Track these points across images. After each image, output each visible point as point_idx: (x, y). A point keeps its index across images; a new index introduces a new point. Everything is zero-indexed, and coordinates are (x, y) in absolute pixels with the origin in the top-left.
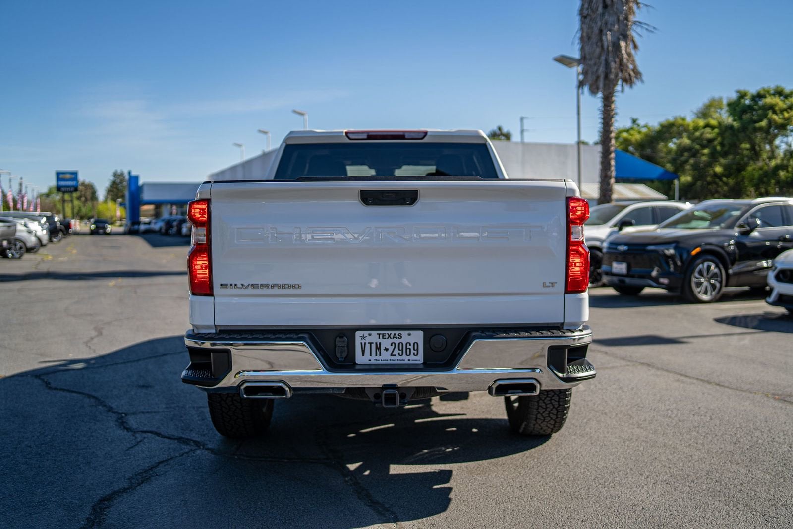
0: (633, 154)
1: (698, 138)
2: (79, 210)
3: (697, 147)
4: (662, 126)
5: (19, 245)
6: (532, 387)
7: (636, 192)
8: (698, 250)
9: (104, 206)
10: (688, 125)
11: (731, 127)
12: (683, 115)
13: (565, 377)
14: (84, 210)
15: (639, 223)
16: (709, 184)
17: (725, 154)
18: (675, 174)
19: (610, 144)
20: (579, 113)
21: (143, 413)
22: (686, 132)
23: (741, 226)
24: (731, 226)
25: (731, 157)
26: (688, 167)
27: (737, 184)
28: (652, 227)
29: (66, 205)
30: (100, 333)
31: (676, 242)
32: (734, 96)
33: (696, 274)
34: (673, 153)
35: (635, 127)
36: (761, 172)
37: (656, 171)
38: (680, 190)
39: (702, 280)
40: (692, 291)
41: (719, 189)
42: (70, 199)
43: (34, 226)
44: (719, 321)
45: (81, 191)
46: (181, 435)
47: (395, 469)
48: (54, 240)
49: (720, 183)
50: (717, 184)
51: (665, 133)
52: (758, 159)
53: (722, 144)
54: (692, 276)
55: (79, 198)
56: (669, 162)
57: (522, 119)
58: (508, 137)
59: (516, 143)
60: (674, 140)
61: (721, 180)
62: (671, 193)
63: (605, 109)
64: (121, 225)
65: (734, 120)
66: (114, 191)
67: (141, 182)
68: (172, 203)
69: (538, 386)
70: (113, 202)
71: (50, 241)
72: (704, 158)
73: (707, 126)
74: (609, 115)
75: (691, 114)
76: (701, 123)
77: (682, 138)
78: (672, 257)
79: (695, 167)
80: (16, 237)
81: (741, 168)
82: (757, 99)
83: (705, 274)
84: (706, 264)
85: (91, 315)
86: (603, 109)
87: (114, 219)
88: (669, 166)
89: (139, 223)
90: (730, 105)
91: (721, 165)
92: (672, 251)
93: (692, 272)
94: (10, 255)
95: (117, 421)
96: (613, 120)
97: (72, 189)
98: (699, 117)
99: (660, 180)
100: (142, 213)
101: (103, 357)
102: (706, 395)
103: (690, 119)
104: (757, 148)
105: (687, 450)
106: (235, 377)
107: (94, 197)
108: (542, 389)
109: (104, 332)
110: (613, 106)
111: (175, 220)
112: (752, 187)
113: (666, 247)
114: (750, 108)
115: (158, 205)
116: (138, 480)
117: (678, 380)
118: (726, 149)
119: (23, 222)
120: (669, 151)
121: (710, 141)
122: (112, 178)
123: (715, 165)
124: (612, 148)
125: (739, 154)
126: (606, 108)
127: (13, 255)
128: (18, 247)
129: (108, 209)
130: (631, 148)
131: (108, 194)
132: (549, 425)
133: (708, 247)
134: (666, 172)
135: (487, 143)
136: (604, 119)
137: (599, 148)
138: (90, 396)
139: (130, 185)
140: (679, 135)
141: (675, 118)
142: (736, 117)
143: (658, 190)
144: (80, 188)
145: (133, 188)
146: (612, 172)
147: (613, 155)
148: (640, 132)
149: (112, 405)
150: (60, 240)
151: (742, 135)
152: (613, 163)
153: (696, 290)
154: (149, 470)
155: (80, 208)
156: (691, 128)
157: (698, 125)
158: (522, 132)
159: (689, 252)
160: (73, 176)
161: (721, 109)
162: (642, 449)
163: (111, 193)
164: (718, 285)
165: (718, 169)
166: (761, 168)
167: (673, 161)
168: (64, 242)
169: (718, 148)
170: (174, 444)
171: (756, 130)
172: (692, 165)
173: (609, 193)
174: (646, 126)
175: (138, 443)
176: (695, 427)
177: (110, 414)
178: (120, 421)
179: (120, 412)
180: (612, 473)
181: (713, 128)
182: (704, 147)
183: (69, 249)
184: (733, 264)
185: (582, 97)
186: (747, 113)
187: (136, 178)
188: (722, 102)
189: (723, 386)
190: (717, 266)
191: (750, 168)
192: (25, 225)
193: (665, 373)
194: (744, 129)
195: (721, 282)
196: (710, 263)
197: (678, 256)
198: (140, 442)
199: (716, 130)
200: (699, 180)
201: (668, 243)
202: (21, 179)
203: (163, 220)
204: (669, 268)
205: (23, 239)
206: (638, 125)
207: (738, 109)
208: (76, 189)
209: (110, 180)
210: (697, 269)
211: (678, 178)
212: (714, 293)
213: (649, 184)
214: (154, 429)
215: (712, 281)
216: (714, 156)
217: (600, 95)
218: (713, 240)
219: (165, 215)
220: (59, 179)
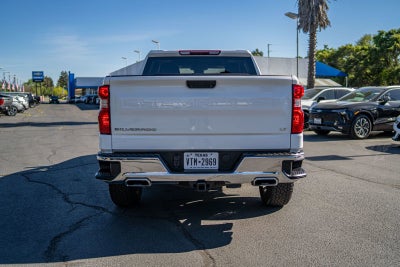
0: (325, 63)
1: (358, 55)
2: (44, 91)
3: (358, 60)
4: (340, 49)
5: (14, 108)
6: (274, 182)
7: (326, 83)
8: (358, 112)
9: (57, 89)
10: (353, 49)
11: (375, 50)
12: (350, 44)
13: (291, 176)
14: (47, 91)
16: (363, 79)
17: (372, 64)
18: (346, 74)
19: (313, 58)
20: (297, 42)
21: (76, 194)
22: (352, 52)
23: (380, 100)
24: (375, 100)
25: (375, 65)
26: (353, 70)
27: (378, 79)
28: (334, 100)
29: (38, 88)
30: (55, 153)
31: (346, 108)
32: (377, 34)
33: (357, 125)
34: (345, 63)
35: (326, 49)
36: (390, 73)
37: (336, 72)
38: (349, 82)
39: (360, 127)
40: (354, 133)
41: (369, 81)
42: (39, 86)
43: (21, 99)
44: (368, 148)
45: (45, 82)
46: (96, 205)
47: (204, 223)
48: (32, 106)
49: (369, 78)
50: (367, 79)
51: (342, 53)
52: (388, 66)
53: (370, 58)
54: (355, 126)
55: (44, 85)
56: (343, 67)
58: (261, 54)
59: (266, 58)
60: (346, 56)
62: (344, 83)
63: (311, 40)
64: (65, 99)
65: (377, 46)
66: (62, 81)
67: (75, 77)
68: (91, 88)
69: (277, 181)
70: (61, 87)
71: (30, 107)
72: (361, 66)
73: (363, 49)
74: (313, 43)
75: (355, 43)
76: (360, 47)
78: (344, 116)
79: (356, 70)
80: (12, 105)
81: (380, 71)
82: (389, 35)
83: (361, 125)
84: (362, 119)
85: (50, 144)
87: (62, 96)
88: (343, 70)
89: (74, 98)
90: (374, 38)
91: (369, 69)
92: (344, 113)
93: (355, 123)
94: (10, 114)
95: (63, 198)
96: (316, 46)
97: (41, 81)
98: (358, 45)
99: (338, 76)
100: (76, 93)
101: (56, 165)
102: (362, 186)
104: (388, 60)
106: (122, 176)
107: (52, 85)
108: (279, 182)
109: (57, 153)
110: (315, 39)
111: (92, 96)
112: (385, 80)
113: (342, 110)
114: (385, 40)
115: (84, 88)
116: (74, 228)
117: (347, 178)
118: (372, 61)
119: (15, 97)
120: (343, 62)
121: (365, 57)
123: (366, 69)
124: (314, 60)
125: (379, 63)
129: (59, 91)
130: (324, 60)
131: (58, 83)
132: (282, 201)
133: (363, 111)
134: (342, 72)
135: (251, 57)
136: (310, 45)
137: (308, 60)
138: (49, 185)
139: (69, 78)
140: (349, 54)
141: (347, 45)
143: (337, 82)
144: (45, 80)
145: (71, 80)
146: (314, 72)
147: (315, 64)
148: (328, 52)
149: (61, 190)
150: (35, 107)
151: (380, 54)
152: (315, 68)
153: (357, 133)
154: (79, 222)
156: (355, 50)
157: (358, 48)
159: (353, 113)
160: (41, 74)
161: (370, 40)
163: (60, 83)
165: (368, 71)
166: (390, 71)
167: (345, 67)
168: (37, 107)
169: (369, 60)
170: (92, 209)
171: (388, 51)
173: (313, 83)
174: (331, 49)
175: (74, 209)
177: (60, 194)
178: (65, 198)
179: (65, 193)
181: (366, 50)
182: (361, 60)
183: (39, 111)
184: (375, 119)
186: (383, 42)
187: (73, 75)
188: (371, 37)
189: (370, 181)
190: (367, 120)
191: (384, 71)
192: (17, 99)
193: (341, 175)
194: (382, 50)
195: (369, 129)
196: (364, 119)
197: (347, 115)
199: (368, 51)
200: (358, 77)
201: (342, 108)
203: (86, 96)
204: (343, 121)
205: (16, 106)
206: (328, 49)
207: (379, 40)
208: (43, 81)
209: (60, 76)
210: (357, 122)
211: (347, 76)
212: (366, 134)
213: (333, 79)
214: (82, 202)
215: (364, 128)
216: (366, 65)
217: (308, 33)
218: (366, 107)
219: (88, 94)
220: (33, 76)
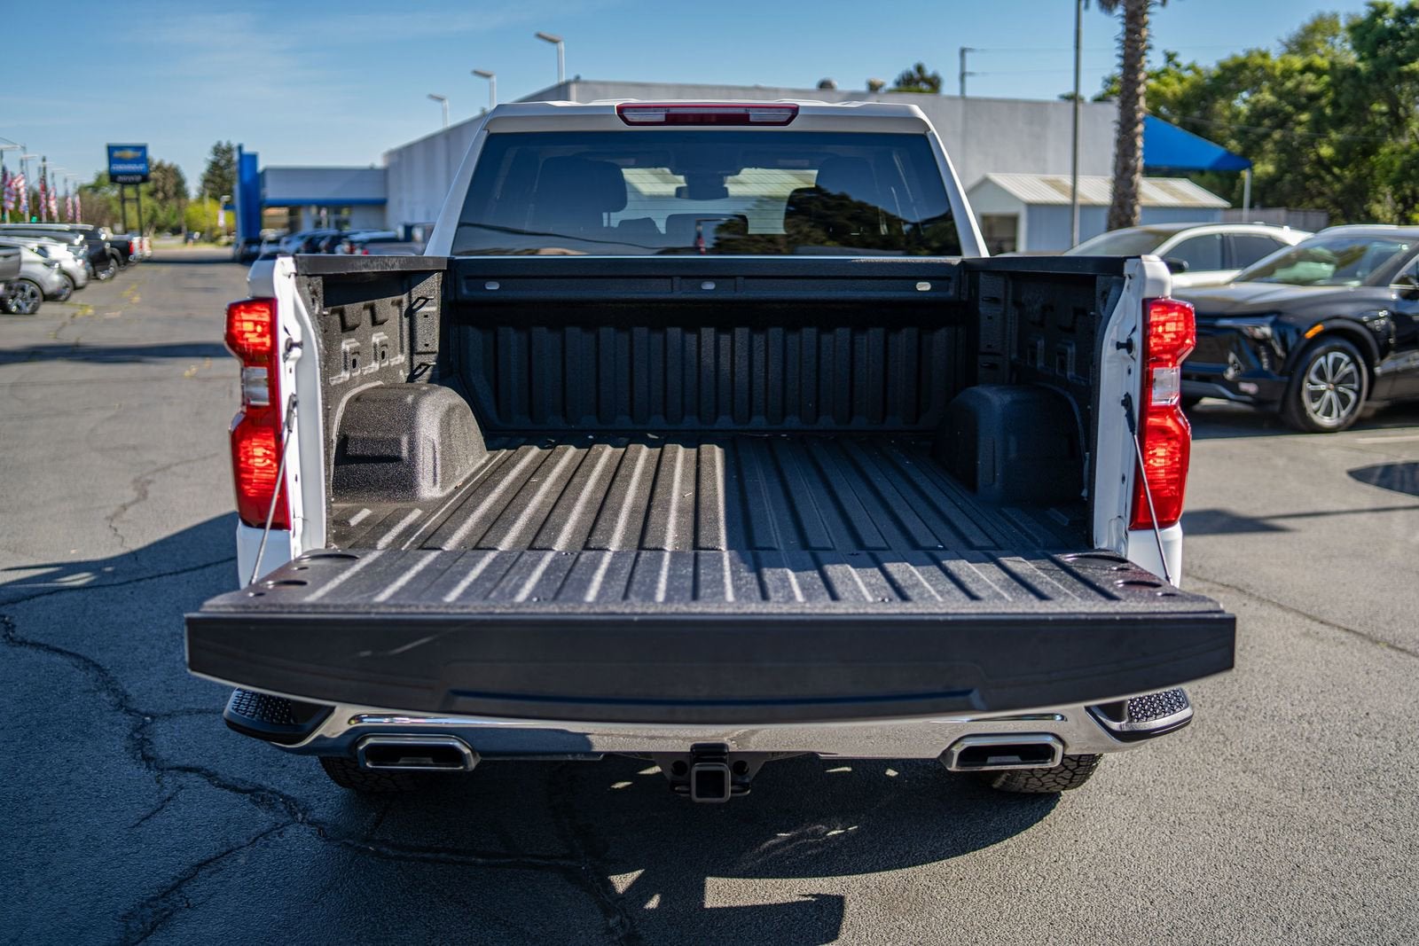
0: (1166, 119)
1: (1289, 92)
2: (154, 217)
3: (1289, 109)
4: (1224, 68)
5: (30, 289)
6: (1044, 752)
7: (1173, 192)
8: (1319, 328)
9: (198, 207)
10: (1273, 68)
11: (1354, 72)
12: (1263, 49)
13: (1125, 729)
14: (162, 215)
15: (1198, 266)
16: (1307, 177)
17: (1339, 123)
18: (1245, 160)
19: (1136, 107)
20: (1077, 47)
21: (189, 712)
22: (1269, 80)
23: (1403, 281)
24: (1383, 282)
25: (1349, 129)
26: (1269, 146)
27: (1360, 179)
28: (1224, 276)
29: (127, 205)
30: (144, 495)
31: (1274, 313)
32: (1363, 12)
33: (1313, 378)
34: (1242, 119)
35: (1172, 68)
36: (1406, 157)
37: (1209, 153)
38: (1253, 188)
39: (1323, 387)
40: (1302, 410)
41: (1326, 190)
42: (134, 196)
43: (58, 251)
44: (1360, 475)
45: (156, 180)
46: (260, 780)
47: (721, 892)
48: (103, 276)
49: (1329, 178)
50: (1322, 179)
51: (1229, 81)
52: (1402, 134)
53: (1335, 104)
54: (1305, 380)
55: (152, 194)
56: (1233, 136)
57: (963, 52)
58: (934, 84)
59: (951, 98)
60: (1245, 95)
61: (1330, 172)
62: (1235, 196)
63: (1128, 39)
64: (228, 244)
65: (1361, 59)
66: (216, 180)
67: (261, 167)
68: (320, 205)
69: (1059, 747)
70: (213, 201)
71: (93, 276)
72: (1300, 130)
73: (1308, 68)
74: (1137, 49)
75: (1278, 45)
76: (1298, 62)
77: (1261, 92)
78: (1264, 341)
79: (1283, 147)
80: (21, 274)
81: (1369, 149)
82: (1407, 19)
83: (1329, 377)
84: (1331, 356)
85: (135, 448)
86: (1124, 38)
87: (217, 232)
88: (1233, 144)
89: (259, 241)
90: (1353, 29)
91: (1330, 143)
92: (1267, 330)
93: (1305, 372)
94: (14, 309)
95: (131, 736)
96: (1144, 59)
97: (139, 178)
98: (1291, 52)
99: (1216, 170)
100: (266, 221)
101: (134, 555)
102: (1374, 675)
103: (1276, 57)
104: (1401, 111)
105: (1361, 841)
106: (349, 722)
107: (180, 190)
108: (1069, 752)
109: (153, 491)
110: (1144, 33)
111: (323, 238)
112: (1388, 185)
113: (1257, 320)
114: (1392, 34)
115: (294, 208)
116: (143, 923)
117: (1306, 634)
118: (1342, 112)
119: (34, 244)
120: (1236, 115)
121: (1313, 97)
122: (211, 157)
123: (1320, 144)
124: (1140, 115)
125: (1366, 123)
126: (1131, 36)
127: (19, 307)
128: (28, 293)
129: (205, 215)
130: (1163, 109)
131: (204, 186)
132: (1058, 780)
133: (1336, 323)
134: (1230, 154)
135: (928, 133)
136: (1124, 57)
137: (1112, 111)
138: (89, 664)
139: (241, 171)
140: (1255, 86)
141: (1250, 54)
142: (1364, 54)
143: (1210, 188)
144: (153, 175)
145: (247, 177)
146: (1138, 159)
147: (1140, 128)
148: (1181, 80)
149: (129, 691)
150: (112, 276)
151: (1374, 87)
152: (1140, 142)
153: (1311, 407)
154: (174, 888)
155: (154, 210)
156: (1278, 72)
157: (1291, 66)
158: (963, 76)
159: (1300, 333)
160: (139, 154)
161: (1335, 36)
162: (1262, 836)
163: (211, 185)
164: (1353, 397)
165: (1326, 151)
166: (1407, 151)
167: (1241, 135)
168: (120, 277)
169: (1328, 111)
170: (240, 806)
171: (1401, 77)
172: (1276, 143)
173: (1132, 200)
174: (1192, 67)
175: (164, 802)
176: (1369, 772)
177: (121, 717)
178: (138, 736)
179: (143, 710)
180: (1207, 913)
181: (1320, 72)
182: (1301, 108)
183: (127, 293)
184: (1383, 356)
185: (1084, 14)
186: (1386, 45)
187: (253, 158)
188: (1337, 24)
189: (1402, 650)
190: (1354, 360)
191: (1385, 150)
192: (42, 251)
193: (1279, 613)
194: (1379, 75)
195: (1358, 393)
196: (1340, 355)
197: (1277, 338)
198: (169, 799)
199: (1326, 78)
200: (1287, 172)
201: (1258, 314)
202: (44, 160)
203: (302, 237)
204: (1261, 364)
205: (38, 279)
206: (1178, 66)
207: (1371, 37)
208: (145, 179)
209: (208, 160)
210: (1315, 367)
211: (1250, 166)
212: (1343, 413)
213: (1194, 176)
214: (202, 762)
215: (1341, 389)
216: (1319, 128)
217: (1120, 10)
218: (1346, 310)
219: (307, 228)
220: (112, 160)
